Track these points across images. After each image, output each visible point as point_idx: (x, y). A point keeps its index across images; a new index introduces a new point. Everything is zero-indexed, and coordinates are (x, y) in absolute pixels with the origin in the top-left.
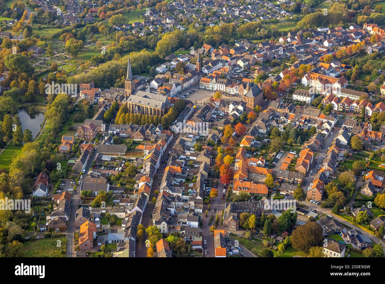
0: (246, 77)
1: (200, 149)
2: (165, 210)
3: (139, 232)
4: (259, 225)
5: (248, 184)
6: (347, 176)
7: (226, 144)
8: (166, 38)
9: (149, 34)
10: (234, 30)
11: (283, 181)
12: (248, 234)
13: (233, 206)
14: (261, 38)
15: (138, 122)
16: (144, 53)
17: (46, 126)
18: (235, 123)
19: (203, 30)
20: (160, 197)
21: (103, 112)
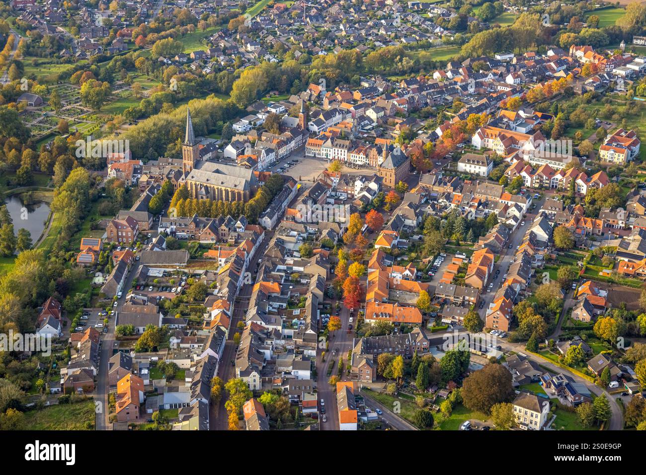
0: (382, 136)
1: (310, 254)
2: (255, 353)
3: (215, 389)
4: (409, 372)
5: (389, 308)
6: (549, 288)
7: (351, 245)
8: (247, 76)
9: (218, 69)
10: (359, 59)
11: (445, 302)
12: (391, 387)
13: (366, 343)
14: (403, 73)
15: (207, 213)
16: (212, 100)
17: (53, 224)
18: (365, 211)
19: (308, 61)
20: (246, 332)
21: (148, 198)
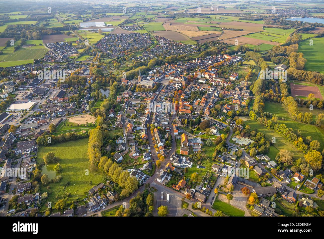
0: (182, 74)
1: (167, 99)
2: (156, 119)
3: (148, 126)
4: (188, 123)
5: (184, 110)
6: (218, 106)
7: (176, 97)
8: (151, 62)
9: (145, 60)
10: (176, 58)
11: (196, 109)
12: (185, 126)
13: (179, 117)
14: (186, 61)
15: (144, 91)
16: (144, 67)
17: (110, 94)
18: (178, 91)
19: (165, 58)
20: (154, 115)
21: (131, 88)
